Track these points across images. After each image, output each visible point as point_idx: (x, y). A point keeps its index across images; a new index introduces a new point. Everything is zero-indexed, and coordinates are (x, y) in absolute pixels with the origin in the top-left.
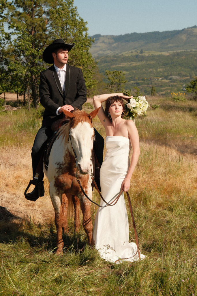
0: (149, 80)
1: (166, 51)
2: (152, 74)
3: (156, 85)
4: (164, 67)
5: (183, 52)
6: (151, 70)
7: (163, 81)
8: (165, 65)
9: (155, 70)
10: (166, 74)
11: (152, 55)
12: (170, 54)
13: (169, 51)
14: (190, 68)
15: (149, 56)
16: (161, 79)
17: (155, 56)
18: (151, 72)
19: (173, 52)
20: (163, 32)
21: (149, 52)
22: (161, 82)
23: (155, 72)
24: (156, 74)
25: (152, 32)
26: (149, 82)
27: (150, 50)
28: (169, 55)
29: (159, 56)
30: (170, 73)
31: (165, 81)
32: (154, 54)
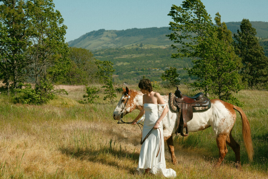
0: (148, 71)
1: (163, 45)
2: (150, 65)
3: (154, 75)
4: (161, 59)
5: (178, 45)
6: (150, 61)
7: (160, 71)
8: (162, 57)
9: (153, 62)
10: (163, 65)
11: (150, 48)
12: (167, 47)
13: (166, 45)
14: (185, 60)
15: (148, 49)
16: (158, 69)
17: (154, 49)
18: (150, 63)
19: (169, 46)
20: (161, 28)
21: (148, 46)
22: (158, 72)
23: (153, 63)
24: (154, 65)
25: (151, 28)
26: (148, 72)
27: (149, 44)
28: (165, 49)
29: (157, 49)
30: (166, 64)
31: (162, 72)
32: (153, 47)
